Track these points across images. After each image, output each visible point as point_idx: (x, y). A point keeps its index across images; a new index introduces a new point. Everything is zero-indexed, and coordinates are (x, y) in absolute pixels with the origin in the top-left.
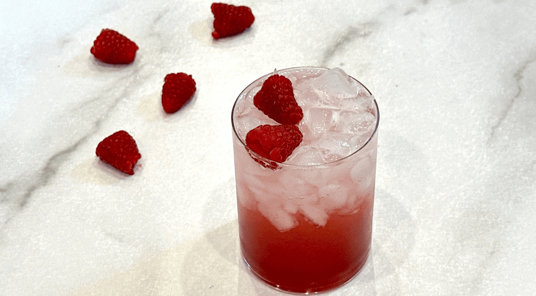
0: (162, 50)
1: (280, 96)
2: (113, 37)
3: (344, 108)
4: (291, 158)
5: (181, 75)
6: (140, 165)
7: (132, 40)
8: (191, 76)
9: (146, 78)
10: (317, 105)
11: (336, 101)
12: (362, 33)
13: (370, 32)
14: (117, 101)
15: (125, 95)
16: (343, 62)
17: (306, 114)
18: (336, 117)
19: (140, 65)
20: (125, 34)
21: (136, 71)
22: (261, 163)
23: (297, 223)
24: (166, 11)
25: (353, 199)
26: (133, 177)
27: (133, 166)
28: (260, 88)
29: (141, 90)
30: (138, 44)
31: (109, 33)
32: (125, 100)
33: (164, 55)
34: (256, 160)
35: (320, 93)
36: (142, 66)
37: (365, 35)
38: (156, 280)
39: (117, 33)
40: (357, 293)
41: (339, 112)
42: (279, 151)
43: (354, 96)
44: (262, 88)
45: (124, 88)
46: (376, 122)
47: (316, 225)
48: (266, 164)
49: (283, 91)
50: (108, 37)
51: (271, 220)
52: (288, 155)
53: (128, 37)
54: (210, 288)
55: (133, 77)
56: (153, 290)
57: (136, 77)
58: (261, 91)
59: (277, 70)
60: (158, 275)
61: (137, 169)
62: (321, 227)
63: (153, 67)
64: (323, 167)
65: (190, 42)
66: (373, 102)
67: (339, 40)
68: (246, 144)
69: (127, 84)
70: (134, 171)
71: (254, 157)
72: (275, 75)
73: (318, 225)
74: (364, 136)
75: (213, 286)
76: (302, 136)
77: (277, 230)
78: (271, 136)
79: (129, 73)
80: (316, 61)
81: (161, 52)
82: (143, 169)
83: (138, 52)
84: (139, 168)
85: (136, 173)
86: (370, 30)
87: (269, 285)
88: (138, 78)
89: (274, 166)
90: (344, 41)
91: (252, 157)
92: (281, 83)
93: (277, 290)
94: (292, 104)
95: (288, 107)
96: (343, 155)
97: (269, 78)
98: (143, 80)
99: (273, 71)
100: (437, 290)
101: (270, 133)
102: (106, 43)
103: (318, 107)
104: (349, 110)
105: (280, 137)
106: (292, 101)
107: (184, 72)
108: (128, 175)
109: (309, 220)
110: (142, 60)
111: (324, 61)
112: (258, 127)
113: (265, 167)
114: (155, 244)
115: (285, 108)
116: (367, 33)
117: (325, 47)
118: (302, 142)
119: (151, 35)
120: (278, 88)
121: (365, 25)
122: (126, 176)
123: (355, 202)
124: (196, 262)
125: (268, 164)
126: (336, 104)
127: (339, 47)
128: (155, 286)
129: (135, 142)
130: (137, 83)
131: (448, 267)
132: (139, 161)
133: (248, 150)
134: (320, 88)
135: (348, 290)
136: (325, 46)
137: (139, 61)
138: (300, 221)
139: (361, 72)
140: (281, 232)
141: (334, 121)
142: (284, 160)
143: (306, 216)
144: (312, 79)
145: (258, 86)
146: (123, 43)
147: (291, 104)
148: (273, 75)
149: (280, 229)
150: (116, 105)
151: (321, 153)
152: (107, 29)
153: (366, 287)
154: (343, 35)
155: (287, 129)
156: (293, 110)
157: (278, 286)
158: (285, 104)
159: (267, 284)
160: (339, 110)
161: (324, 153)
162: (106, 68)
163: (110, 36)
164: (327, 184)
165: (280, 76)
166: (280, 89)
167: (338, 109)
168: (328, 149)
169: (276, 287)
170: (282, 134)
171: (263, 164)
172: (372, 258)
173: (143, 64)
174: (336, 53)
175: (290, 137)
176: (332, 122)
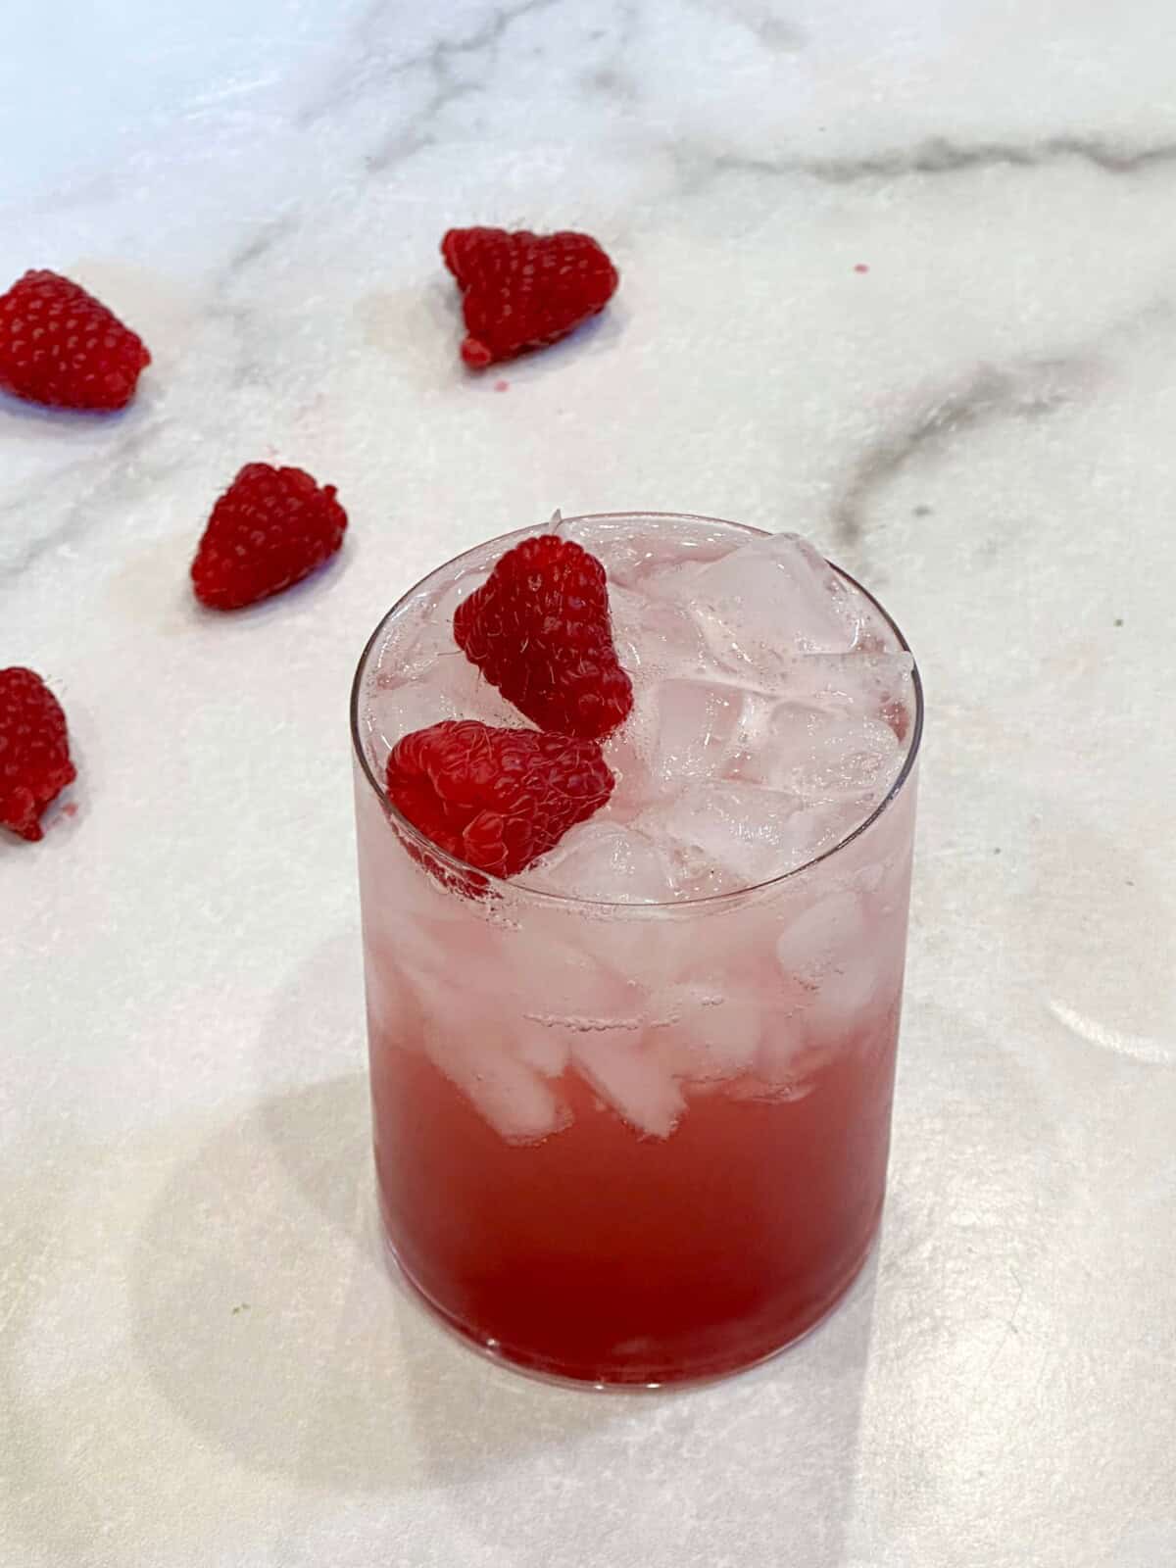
0: (246, 373)
1: (550, 624)
2: (56, 310)
3: (788, 694)
4: (550, 863)
5: (292, 480)
6: (72, 809)
7: (129, 324)
8: (331, 490)
9: (160, 474)
10: (691, 668)
11: (769, 664)
12: (1028, 399)
13: (1059, 399)
14: (36, 550)
15: (71, 531)
16: (930, 503)
17: (644, 699)
18: (753, 721)
19: (146, 425)
20: (107, 301)
21: (131, 446)
22: (429, 863)
23: (568, 1114)
24: (286, 226)
25: (785, 1045)
26: (35, 848)
27: (41, 808)
28: (481, 581)
29: (130, 520)
30: (148, 342)
31: (46, 292)
32: (64, 550)
33: (247, 396)
34: (414, 852)
35: (710, 623)
36: (156, 430)
37: (1038, 409)
38: (41, 1253)
39: (79, 293)
40: (785, 1412)
41: (772, 705)
42: (497, 827)
43: (841, 648)
44: (489, 582)
45: (70, 505)
46: (902, 759)
47: (633, 1131)
48: (447, 875)
49: (566, 605)
50: (37, 304)
51: (473, 1091)
52: (538, 850)
53: (119, 314)
54: (236, 1310)
55: (114, 465)
56: (22, 1290)
57: (127, 465)
58: (485, 590)
59: (563, 516)
60: (50, 1234)
61: (54, 823)
62: (653, 1140)
63: (196, 437)
64: (661, 914)
65: (354, 353)
66: (907, 677)
67: (933, 413)
68: (384, 787)
69: (87, 492)
70: (43, 826)
71: (407, 840)
72: (544, 538)
73: (641, 1132)
74: (847, 808)
75: (245, 1306)
76: (610, 784)
77: (492, 1134)
78: (477, 765)
79: (103, 451)
80: (825, 486)
81: (237, 385)
82: (79, 822)
83: (146, 373)
84: (65, 816)
85: (52, 834)
86: (1061, 391)
87: (458, 1334)
88: (131, 471)
89: (475, 887)
90: (949, 420)
91: (401, 839)
92: (562, 571)
93: (483, 1356)
94: (595, 660)
95: (574, 666)
96: (749, 875)
97: (523, 545)
98: (148, 480)
99: (547, 518)
100: (1094, 1440)
101: (473, 756)
102: (28, 329)
103: (693, 676)
104: (813, 703)
105: (514, 774)
106: (596, 646)
107: (309, 469)
108: (18, 838)
109: (611, 1109)
110: (159, 405)
111: (855, 493)
112: (439, 726)
113: (445, 883)
114: (65, 1115)
115: (560, 670)
116: (1045, 400)
117: (870, 434)
118: (608, 807)
119: (212, 313)
120: (549, 586)
121: (1043, 366)
122: (13, 843)
123: (795, 1060)
124: (203, 1206)
125: (457, 875)
126: (762, 673)
127: (925, 442)
128: (33, 1277)
129: (61, 717)
130: (122, 492)
131: (1160, 1360)
132: (68, 788)
133: (388, 812)
134: (715, 605)
135: (755, 1393)
136: (871, 431)
137: (148, 407)
138: (576, 1111)
139: (992, 549)
140: (514, 1142)
141: (745, 740)
142: (515, 867)
143: (599, 1091)
144: (692, 564)
145: (477, 571)
146: (92, 334)
147: (586, 657)
148: (537, 534)
149: (506, 1128)
150: (26, 568)
151: (665, 858)
152: (46, 272)
153: (827, 1391)
154: (953, 395)
155: (550, 747)
156: (591, 684)
157: (492, 1342)
158: (566, 654)
159: (451, 1330)
160: (772, 698)
161: (678, 855)
162: (21, 422)
163: (48, 303)
164: (683, 978)
165: (564, 541)
166: (551, 596)
167: (767, 692)
168: (697, 843)
169: (484, 1345)
170: (523, 764)
171: (438, 871)
172: (872, 1281)
173: (160, 419)
174: (908, 462)
175: (554, 778)
176: (735, 741)
